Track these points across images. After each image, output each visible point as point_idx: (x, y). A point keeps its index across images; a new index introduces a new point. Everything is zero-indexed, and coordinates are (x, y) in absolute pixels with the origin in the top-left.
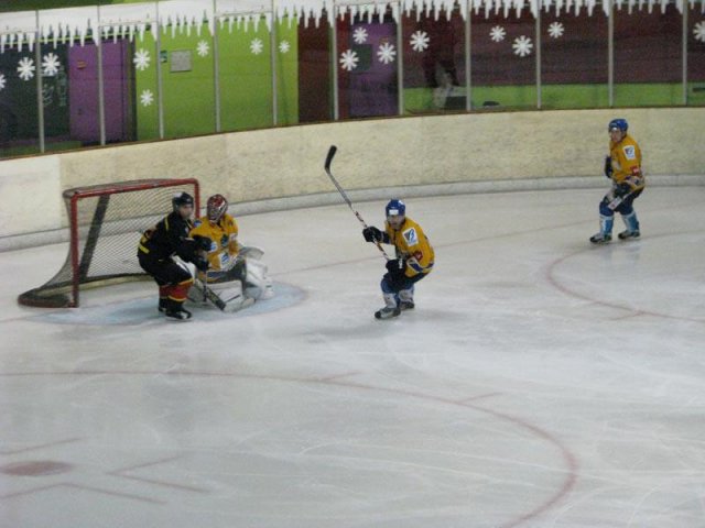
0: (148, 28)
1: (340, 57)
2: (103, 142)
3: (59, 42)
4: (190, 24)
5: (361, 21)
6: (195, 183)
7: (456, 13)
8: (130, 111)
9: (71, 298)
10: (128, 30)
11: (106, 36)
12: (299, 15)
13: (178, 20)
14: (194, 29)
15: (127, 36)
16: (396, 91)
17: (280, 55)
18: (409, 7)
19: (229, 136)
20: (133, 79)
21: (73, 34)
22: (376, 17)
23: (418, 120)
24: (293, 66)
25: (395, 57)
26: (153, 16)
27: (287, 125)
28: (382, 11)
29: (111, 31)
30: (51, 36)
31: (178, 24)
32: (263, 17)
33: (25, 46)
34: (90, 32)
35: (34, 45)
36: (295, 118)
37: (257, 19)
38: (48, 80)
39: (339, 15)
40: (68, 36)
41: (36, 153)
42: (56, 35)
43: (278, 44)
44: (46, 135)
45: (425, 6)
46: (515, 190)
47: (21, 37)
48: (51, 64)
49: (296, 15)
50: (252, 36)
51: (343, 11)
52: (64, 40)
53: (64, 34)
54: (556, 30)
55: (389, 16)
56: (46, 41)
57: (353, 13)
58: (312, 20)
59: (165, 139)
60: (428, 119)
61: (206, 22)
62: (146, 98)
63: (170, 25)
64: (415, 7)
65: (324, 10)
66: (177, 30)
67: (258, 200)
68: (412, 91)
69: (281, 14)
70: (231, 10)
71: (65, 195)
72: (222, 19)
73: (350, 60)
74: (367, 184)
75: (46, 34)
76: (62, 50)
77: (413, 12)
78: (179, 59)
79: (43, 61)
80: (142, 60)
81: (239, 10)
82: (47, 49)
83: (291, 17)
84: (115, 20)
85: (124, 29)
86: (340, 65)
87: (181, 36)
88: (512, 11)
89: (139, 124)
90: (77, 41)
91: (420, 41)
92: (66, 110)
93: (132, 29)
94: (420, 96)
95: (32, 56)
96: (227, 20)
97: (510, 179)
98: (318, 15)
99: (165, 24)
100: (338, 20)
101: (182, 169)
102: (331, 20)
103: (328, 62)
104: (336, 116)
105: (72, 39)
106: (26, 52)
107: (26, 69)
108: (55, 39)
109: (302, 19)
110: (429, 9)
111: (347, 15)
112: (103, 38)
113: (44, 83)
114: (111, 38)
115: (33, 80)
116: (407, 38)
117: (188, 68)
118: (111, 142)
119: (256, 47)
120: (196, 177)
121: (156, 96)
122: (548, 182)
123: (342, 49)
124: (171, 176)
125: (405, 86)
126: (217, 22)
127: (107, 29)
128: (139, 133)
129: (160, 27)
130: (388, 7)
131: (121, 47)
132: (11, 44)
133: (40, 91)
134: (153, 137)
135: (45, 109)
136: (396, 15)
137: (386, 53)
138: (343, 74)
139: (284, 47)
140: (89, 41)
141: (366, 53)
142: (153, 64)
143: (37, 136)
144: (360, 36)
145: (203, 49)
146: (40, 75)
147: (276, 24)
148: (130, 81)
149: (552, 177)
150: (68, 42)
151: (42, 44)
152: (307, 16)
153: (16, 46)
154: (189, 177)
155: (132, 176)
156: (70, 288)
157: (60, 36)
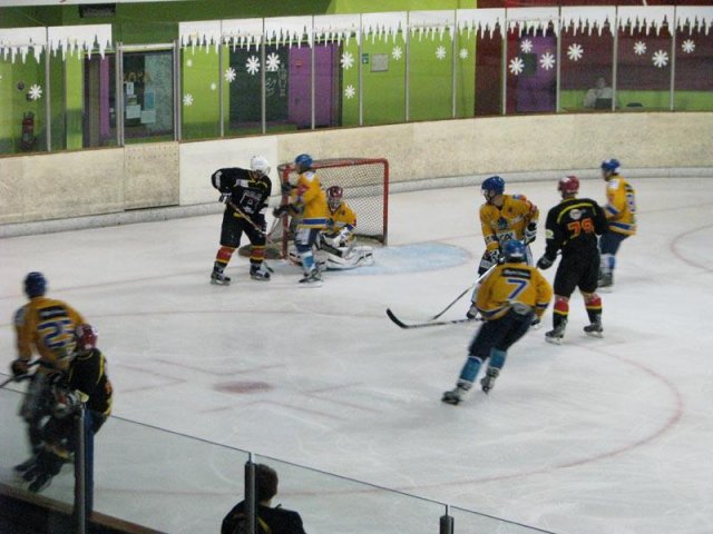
0: (353, 35)
1: (509, 63)
2: (313, 126)
3: (280, 45)
4: (387, 32)
5: (527, 34)
6: (385, 162)
7: (606, 30)
8: (337, 102)
9: (281, 254)
10: (336, 36)
11: (319, 40)
12: (477, 28)
13: (378, 28)
14: (390, 36)
15: (336, 41)
16: (555, 92)
17: (461, 60)
18: (567, 24)
19: (416, 125)
20: (341, 76)
21: (291, 38)
22: (540, 31)
23: (572, 116)
24: (471, 69)
25: (555, 65)
26: (357, 25)
27: (463, 118)
28: (545, 27)
29: (323, 37)
30: (274, 39)
31: (378, 33)
32: (447, 29)
33: (253, 47)
34: (306, 37)
35: (260, 46)
36: (472, 112)
37: (442, 30)
38: (269, 74)
39: (510, 29)
40: (288, 39)
41: (259, 133)
42: (278, 39)
43: (459, 51)
44: (267, 120)
45: (580, 23)
46: (648, 177)
47: (249, 40)
48: (273, 62)
49: (474, 28)
50: (437, 44)
51: (513, 25)
52: (284, 42)
53: (285, 38)
54: (689, 46)
55: (550, 31)
56: (270, 43)
57: (521, 28)
58: (487, 32)
59: (363, 126)
60: (579, 116)
61: (400, 31)
62: (349, 92)
63: (371, 33)
64: (572, 23)
65: (497, 24)
66: (376, 38)
67: (437, 178)
68: (567, 93)
69: (461, 28)
70: (421, 23)
71: (279, 169)
72: (413, 30)
73: (517, 66)
74: (527, 168)
75: (270, 37)
76: (283, 51)
77: (571, 28)
78: (378, 61)
79: (267, 59)
80: (347, 61)
81: (428, 22)
82: (270, 49)
83: (470, 29)
84: (327, 28)
85: (333, 35)
86: (509, 70)
87: (380, 43)
88: (653, 29)
89: (344, 114)
90: (295, 44)
91: (575, 52)
92: (286, 99)
93: (340, 35)
94: (574, 97)
95: (258, 55)
96: (418, 30)
97: (647, 167)
98: (492, 29)
99: (367, 31)
100: (509, 33)
101: (376, 151)
102: (503, 33)
103: (498, 67)
104: (504, 112)
105: (291, 43)
106: (253, 52)
107: (253, 65)
108: (277, 42)
109: (479, 32)
110: (584, 25)
111: (516, 29)
112: (316, 43)
113: (266, 78)
114: (323, 42)
115: (259, 74)
116: (565, 50)
117: (386, 68)
118: (320, 127)
119: (441, 53)
120: (387, 158)
121: (358, 92)
122: (677, 171)
123: (511, 57)
124: (367, 156)
125: (562, 89)
126: (409, 31)
127: (319, 35)
128: (344, 120)
129: (363, 35)
130: (551, 23)
131: (331, 50)
132: (242, 44)
133: (264, 84)
134: (354, 124)
135: (267, 99)
136: (557, 31)
137: (547, 61)
138: (511, 77)
139: (464, 54)
140: (305, 44)
141: (531, 61)
142: (356, 65)
143: (260, 120)
144: (527, 46)
145: (397, 53)
146: (264, 71)
147: (458, 35)
148: (337, 79)
149: (679, 167)
150: (288, 45)
151: (267, 45)
152: (484, 29)
153: (245, 46)
154: (382, 157)
155: (336, 155)
156: (280, 244)
157: (281, 39)
